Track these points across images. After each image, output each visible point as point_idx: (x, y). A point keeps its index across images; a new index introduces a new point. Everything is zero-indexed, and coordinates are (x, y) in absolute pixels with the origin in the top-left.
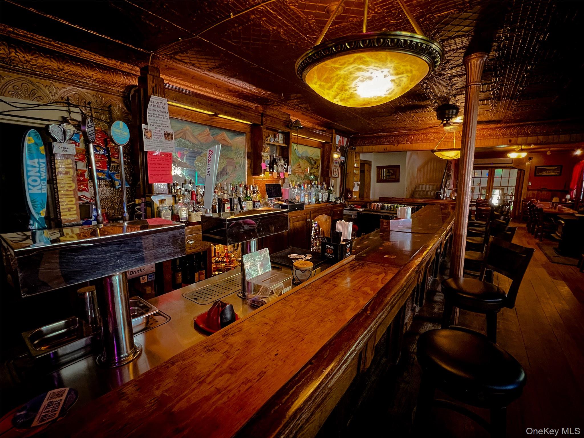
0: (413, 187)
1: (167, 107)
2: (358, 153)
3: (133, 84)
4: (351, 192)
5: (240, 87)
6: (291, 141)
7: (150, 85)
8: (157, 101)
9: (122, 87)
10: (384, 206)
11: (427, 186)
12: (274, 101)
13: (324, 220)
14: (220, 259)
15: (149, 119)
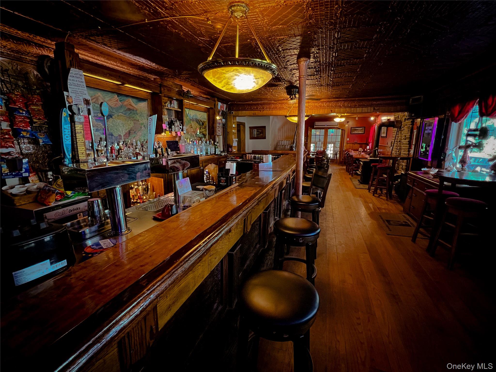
0: (276, 143)
1: (83, 77)
2: (235, 116)
3: (45, 54)
4: (231, 147)
5: (142, 63)
6: (184, 107)
7: (68, 59)
8: (75, 73)
9: (35, 57)
10: (256, 157)
11: (285, 142)
12: (169, 75)
13: (212, 168)
14: (135, 201)
15: (70, 88)
